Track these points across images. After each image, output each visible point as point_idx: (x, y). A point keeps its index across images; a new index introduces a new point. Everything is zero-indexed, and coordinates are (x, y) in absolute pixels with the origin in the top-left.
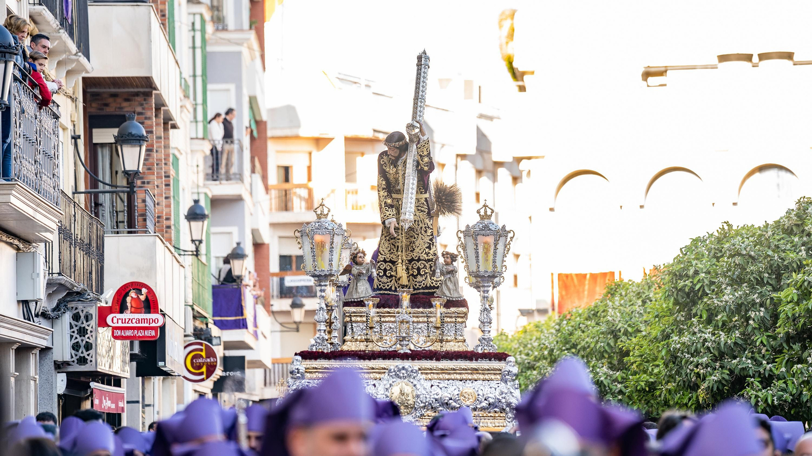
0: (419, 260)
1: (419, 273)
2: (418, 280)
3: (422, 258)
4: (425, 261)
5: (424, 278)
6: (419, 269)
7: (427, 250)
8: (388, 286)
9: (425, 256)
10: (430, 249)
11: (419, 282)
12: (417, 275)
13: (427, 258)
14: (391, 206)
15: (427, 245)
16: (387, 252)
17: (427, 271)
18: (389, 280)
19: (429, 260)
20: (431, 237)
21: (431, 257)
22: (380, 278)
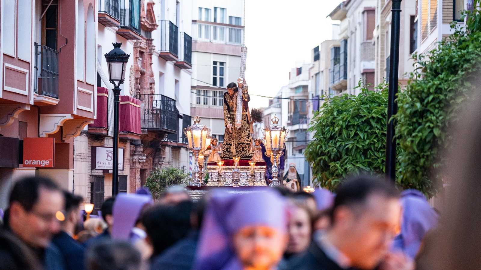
0: (243, 144)
1: (243, 150)
2: (242, 153)
3: (244, 143)
4: (246, 144)
5: (245, 152)
6: (243, 148)
7: (247, 139)
8: (228, 156)
9: (246, 142)
10: (248, 138)
11: (243, 154)
12: (242, 151)
13: (247, 143)
14: (230, 118)
15: (247, 137)
16: (228, 140)
17: (247, 149)
18: (229, 153)
19: (248, 144)
20: (249, 133)
21: (249, 142)
22: (224, 152)
